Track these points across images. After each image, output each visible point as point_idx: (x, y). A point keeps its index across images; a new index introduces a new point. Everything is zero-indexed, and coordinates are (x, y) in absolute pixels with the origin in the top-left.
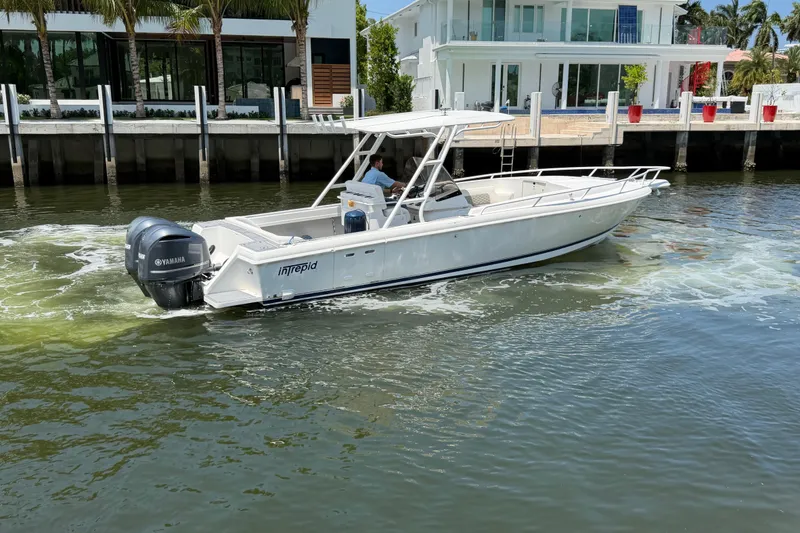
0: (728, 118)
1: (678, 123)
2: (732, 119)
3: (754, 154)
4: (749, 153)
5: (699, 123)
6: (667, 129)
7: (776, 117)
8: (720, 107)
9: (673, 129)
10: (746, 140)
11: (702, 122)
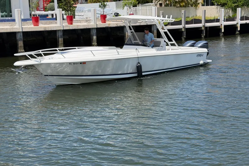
0: (52, 23)
1: (15, 27)
2: (54, 23)
3: (62, 42)
4: (60, 43)
5: (30, 27)
6: (8, 31)
7: (74, 21)
8: (50, 17)
9: (12, 31)
10: (57, 36)
11: (32, 26)
